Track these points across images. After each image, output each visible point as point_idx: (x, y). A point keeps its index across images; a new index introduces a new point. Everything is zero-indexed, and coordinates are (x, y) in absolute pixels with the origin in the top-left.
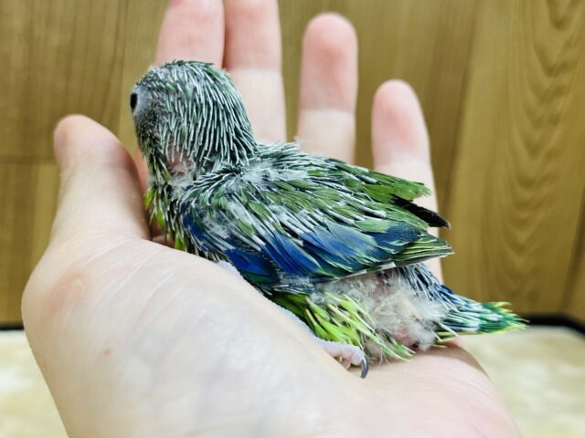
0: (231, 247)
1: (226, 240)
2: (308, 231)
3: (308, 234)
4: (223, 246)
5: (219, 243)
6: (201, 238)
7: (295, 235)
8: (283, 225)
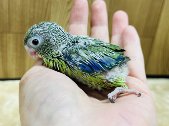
0: (80, 64)
1: (79, 62)
2: (100, 58)
3: (100, 59)
4: (78, 63)
5: (76, 63)
6: (71, 61)
7: (96, 59)
8: (93, 57)
